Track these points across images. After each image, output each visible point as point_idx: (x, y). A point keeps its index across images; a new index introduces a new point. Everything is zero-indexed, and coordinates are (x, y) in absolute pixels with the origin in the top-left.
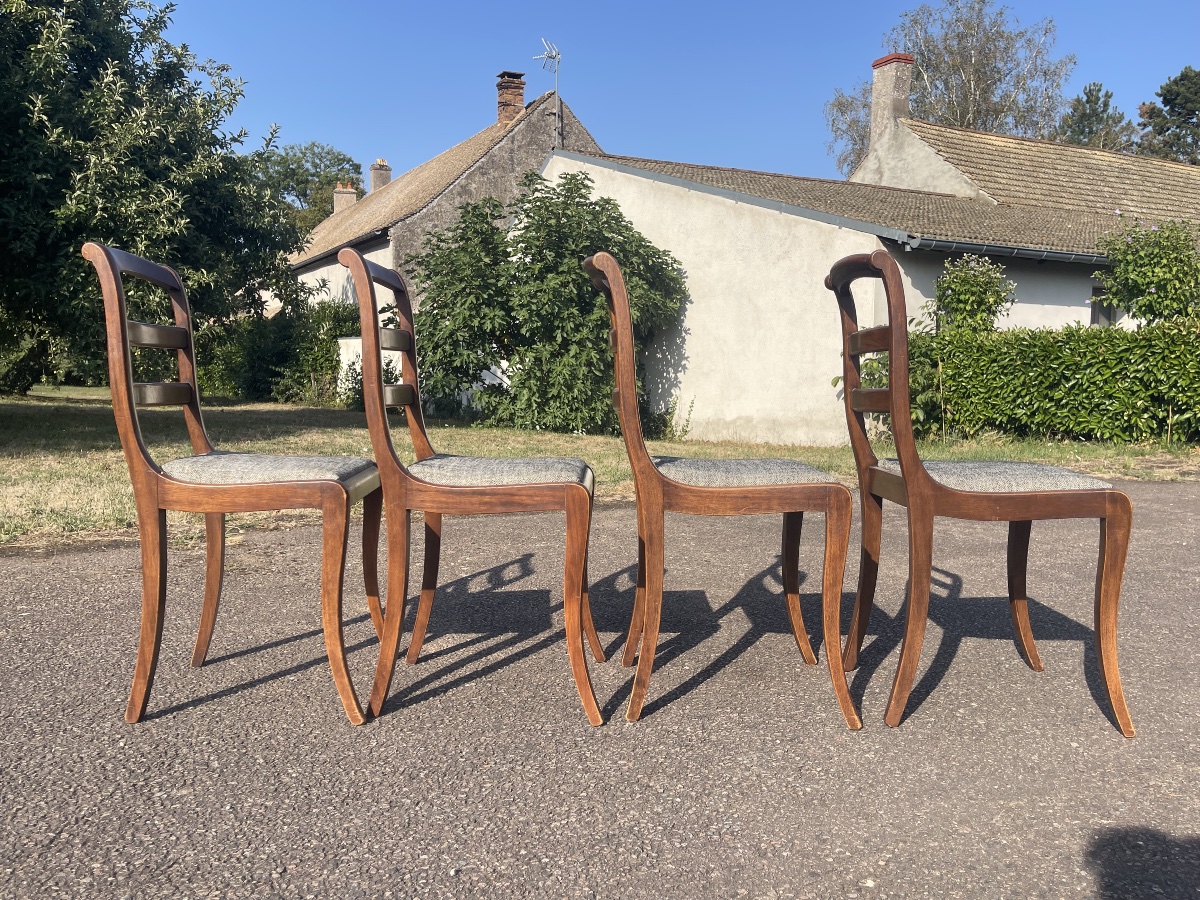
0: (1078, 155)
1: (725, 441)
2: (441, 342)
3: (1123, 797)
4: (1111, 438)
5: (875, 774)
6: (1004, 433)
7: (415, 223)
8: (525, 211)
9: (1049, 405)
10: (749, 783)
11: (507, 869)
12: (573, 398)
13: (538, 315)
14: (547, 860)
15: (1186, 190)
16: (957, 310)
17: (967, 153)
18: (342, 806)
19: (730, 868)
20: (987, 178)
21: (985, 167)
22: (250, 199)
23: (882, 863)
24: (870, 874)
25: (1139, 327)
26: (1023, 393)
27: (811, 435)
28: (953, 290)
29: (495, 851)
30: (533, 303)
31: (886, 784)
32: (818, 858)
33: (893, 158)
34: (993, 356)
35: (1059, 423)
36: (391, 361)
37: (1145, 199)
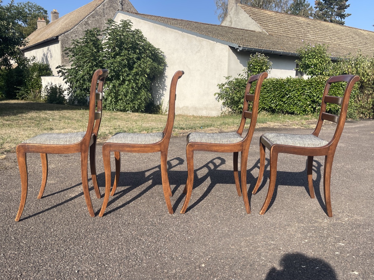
0: (294, 18)
1: (179, 115)
2: (79, 79)
3: (279, 234)
4: (299, 114)
5: (210, 231)
6: (268, 112)
7: (68, 35)
8: (108, 33)
9: (281, 103)
10: (172, 237)
11: (94, 269)
12: (127, 100)
13: (114, 70)
14: (107, 265)
15: (327, 31)
16: (254, 71)
17: (259, 17)
18: (41, 252)
19: (162, 264)
20: (265, 26)
21: (265, 21)
22: (4, 26)
23: (207, 259)
24: (204, 263)
25: (308, 78)
26: (274, 99)
27: (207, 113)
28: (253, 65)
29: (91, 263)
30: (112, 67)
31: (212, 234)
32: (189, 259)
33: (236, 17)
34: (265, 87)
35: (285, 109)
36: (61, 85)
37: (314, 34)
